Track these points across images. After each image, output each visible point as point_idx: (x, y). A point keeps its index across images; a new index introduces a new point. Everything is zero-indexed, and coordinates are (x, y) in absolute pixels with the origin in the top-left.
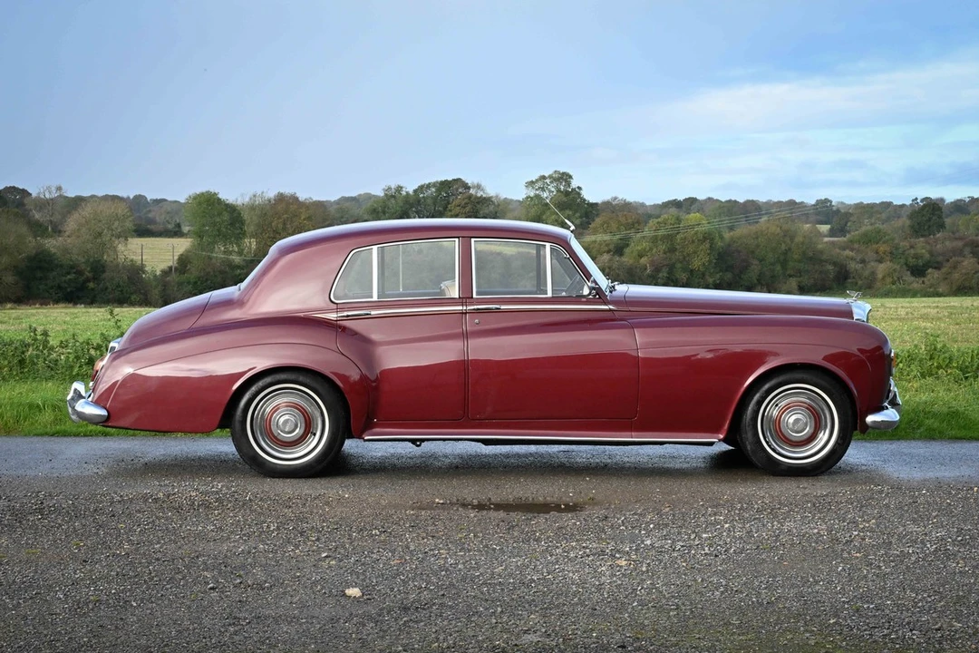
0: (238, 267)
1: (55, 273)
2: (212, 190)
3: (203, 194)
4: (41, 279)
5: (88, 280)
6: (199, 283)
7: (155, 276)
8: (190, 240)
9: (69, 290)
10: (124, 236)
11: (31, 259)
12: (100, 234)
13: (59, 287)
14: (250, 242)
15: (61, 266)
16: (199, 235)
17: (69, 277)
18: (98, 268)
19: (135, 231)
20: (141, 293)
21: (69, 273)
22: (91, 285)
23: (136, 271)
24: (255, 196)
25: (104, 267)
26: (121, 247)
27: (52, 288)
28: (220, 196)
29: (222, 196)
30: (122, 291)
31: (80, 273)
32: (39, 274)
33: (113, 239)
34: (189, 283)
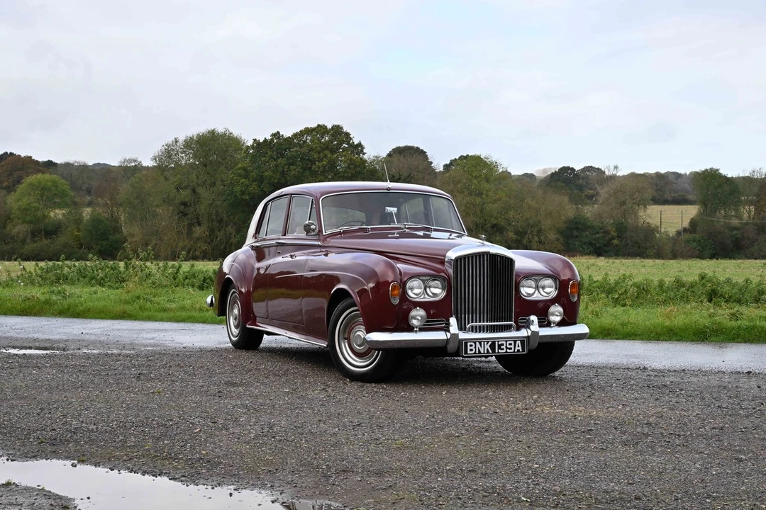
0: (735, 228)
1: (587, 233)
2: (715, 167)
3: (707, 170)
4: (577, 237)
5: (613, 238)
6: (702, 241)
7: (668, 235)
8: (697, 207)
9: (598, 245)
10: (644, 204)
11: (569, 222)
12: (624, 203)
13: (591, 244)
14: (749, 209)
15: (593, 227)
16: (704, 203)
17: (598, 235)
18: (621, 229)
19: (652, 200)
20: (655, 249)
21: (598, 233)
22: (616, 242)
23: (650, 231)
24: (754, 172)
25: (626, 228)
26: (641, 213)
27: (585, 244)
28: (721, 171)
29: (723, 172)
30: (639, 247)
31: (607, 232)
32: (575, 233)
33: (634, 206)
34: (694, 241)
